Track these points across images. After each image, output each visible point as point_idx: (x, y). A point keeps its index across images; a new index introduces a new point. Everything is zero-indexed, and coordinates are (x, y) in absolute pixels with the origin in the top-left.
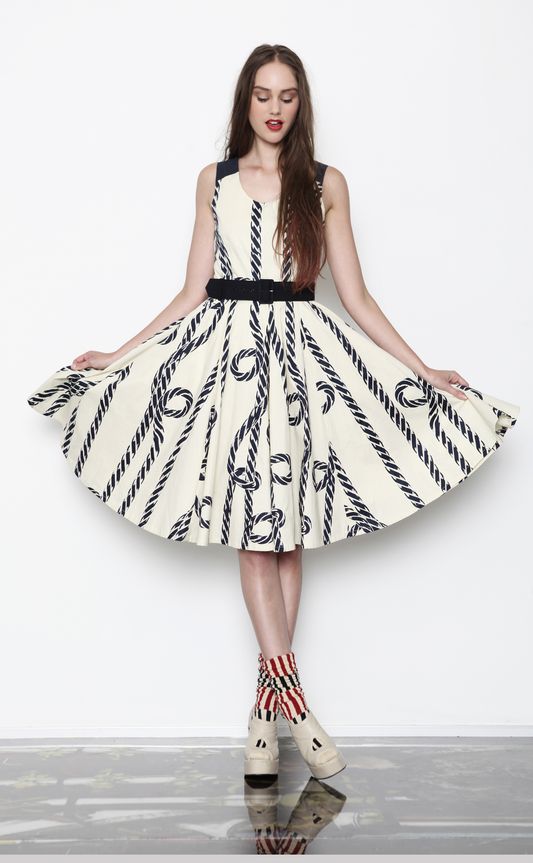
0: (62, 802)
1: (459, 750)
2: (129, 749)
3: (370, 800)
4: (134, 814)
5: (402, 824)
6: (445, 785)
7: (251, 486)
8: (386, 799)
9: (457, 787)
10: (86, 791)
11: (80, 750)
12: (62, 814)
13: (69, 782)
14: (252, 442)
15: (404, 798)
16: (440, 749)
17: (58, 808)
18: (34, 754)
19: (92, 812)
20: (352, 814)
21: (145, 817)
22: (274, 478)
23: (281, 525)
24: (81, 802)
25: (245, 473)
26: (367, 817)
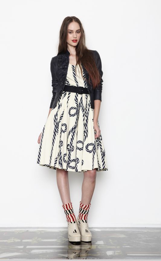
0: (22, 247)
1: (146, 232)
2: (43, 230)
3: (118, 247)
4: (44, 251)
5: (128, 255)
6: (141, 243)
7: (71, 150)
8: (123, 247)
9: (145, 243)
10: (30, 244)
11: (28, 231)
12: (22, 251)
13: (24, 241)
14: (72, 136)
15: (129, 247)
16: (140, 231)
17: (21, 249)
18: (13, 232)
19: (31, 250)
20: (112, 251)
21: (48, 252)
22: (78, 148)
23: (78, 163)
24: (28, 247)
25: (69, 146)
26: (117, 252)
